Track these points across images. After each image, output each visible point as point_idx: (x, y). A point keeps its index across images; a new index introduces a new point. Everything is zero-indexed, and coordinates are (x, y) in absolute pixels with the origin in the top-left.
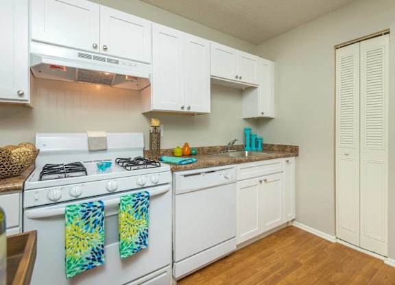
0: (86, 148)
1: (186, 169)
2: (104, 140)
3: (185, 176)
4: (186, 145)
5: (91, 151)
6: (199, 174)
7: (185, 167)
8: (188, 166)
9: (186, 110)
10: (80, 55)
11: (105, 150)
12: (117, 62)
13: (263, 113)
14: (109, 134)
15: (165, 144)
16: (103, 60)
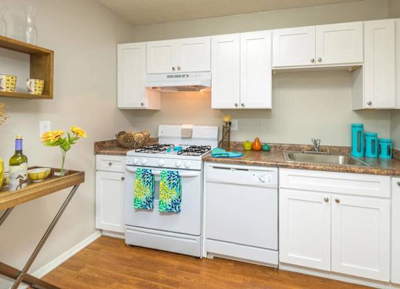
0: (180, 136)
1: (216, 162)
2: (191, 131)
3: (214, 167)
4: (257, 140)
5: (183, 138)
6: (229, 169)
7: (216, 160)
8: (219, 159)
9: (240, 107)
10: (168, 77)
11: (190, 138)
12: (188, 76)
13: (370, 104)
14: (196, 127)
15: (237, 138)
16: (180, 76)
